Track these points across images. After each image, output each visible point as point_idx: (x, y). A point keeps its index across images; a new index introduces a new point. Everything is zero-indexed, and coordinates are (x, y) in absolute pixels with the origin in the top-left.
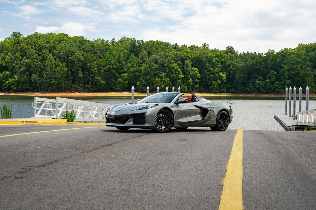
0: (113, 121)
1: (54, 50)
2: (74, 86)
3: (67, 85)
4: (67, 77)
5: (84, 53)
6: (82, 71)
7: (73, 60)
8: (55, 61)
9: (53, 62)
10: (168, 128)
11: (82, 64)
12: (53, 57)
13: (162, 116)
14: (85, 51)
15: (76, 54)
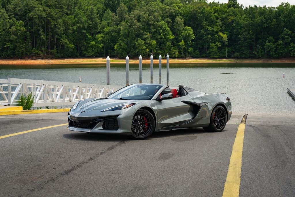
0: (78, 124)
1: (7, 4)
2: (35, 51)
3: (26, 49)
4: (25, 39)
5: (46, 8)
6: (44, 31)
7: (33, 17)
8: (9, 19)
9: (7, 21)
10: (147, 133)
11: (43, 22)
12: (7, 13)
13: (141, 117)
14: (47, 6)
15: (36, 9)
